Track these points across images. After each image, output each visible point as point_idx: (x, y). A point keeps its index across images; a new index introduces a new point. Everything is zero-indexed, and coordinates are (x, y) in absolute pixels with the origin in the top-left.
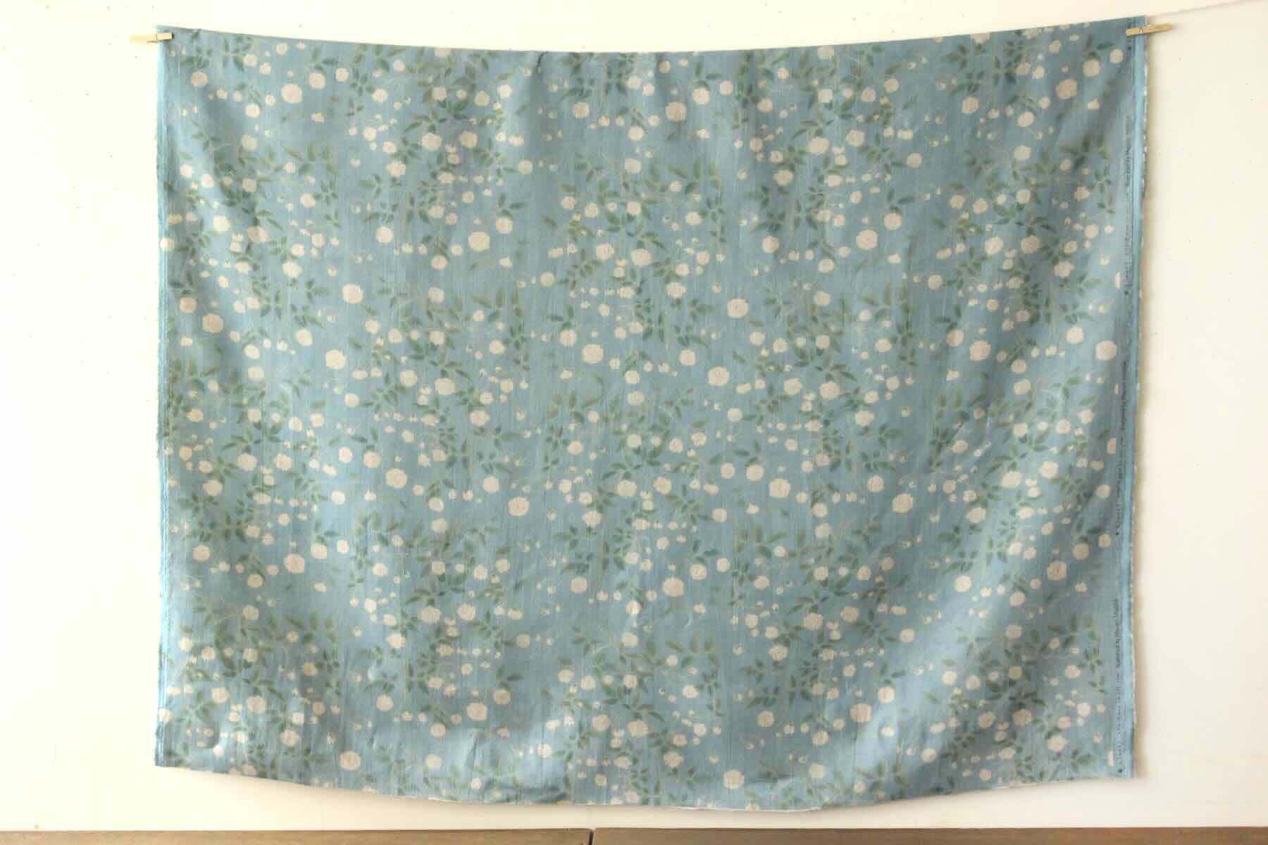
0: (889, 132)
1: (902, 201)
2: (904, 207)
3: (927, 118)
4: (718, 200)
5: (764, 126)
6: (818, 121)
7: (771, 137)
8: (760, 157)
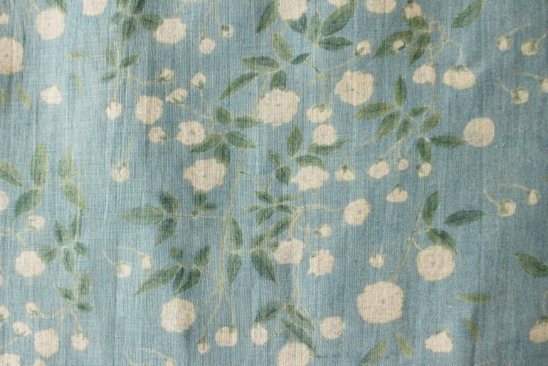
0: (424, 74)
1: (455, 219)
2: (457, 232)
3: (504, 45)
4: (75, 228)
5: (167, 73)
6: (279, 60)
7: (180, 93)
8: (156, 136)
